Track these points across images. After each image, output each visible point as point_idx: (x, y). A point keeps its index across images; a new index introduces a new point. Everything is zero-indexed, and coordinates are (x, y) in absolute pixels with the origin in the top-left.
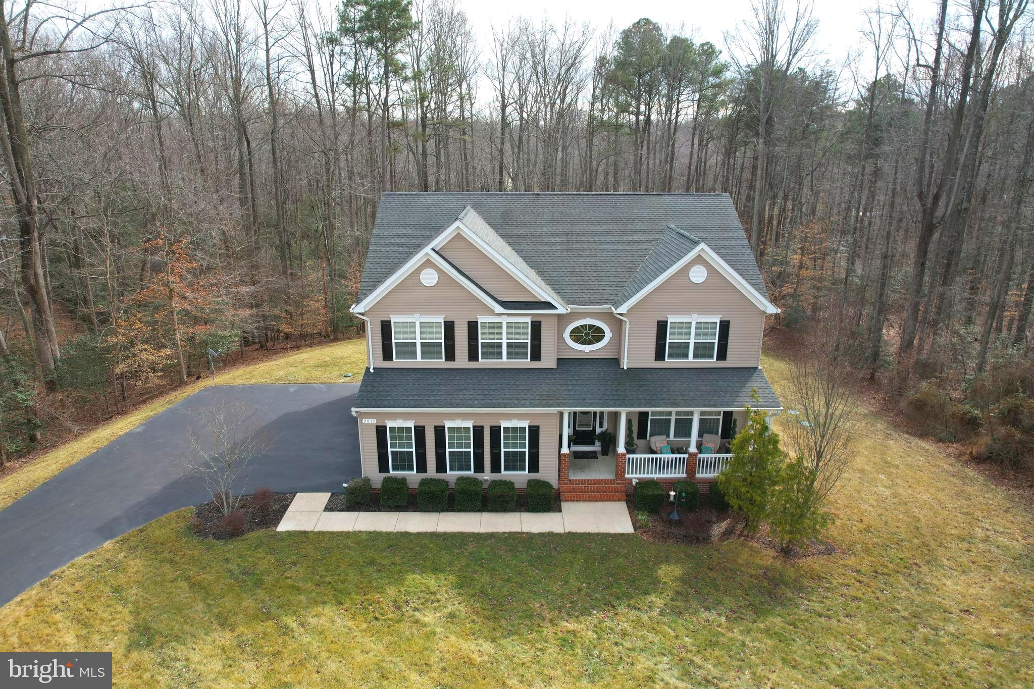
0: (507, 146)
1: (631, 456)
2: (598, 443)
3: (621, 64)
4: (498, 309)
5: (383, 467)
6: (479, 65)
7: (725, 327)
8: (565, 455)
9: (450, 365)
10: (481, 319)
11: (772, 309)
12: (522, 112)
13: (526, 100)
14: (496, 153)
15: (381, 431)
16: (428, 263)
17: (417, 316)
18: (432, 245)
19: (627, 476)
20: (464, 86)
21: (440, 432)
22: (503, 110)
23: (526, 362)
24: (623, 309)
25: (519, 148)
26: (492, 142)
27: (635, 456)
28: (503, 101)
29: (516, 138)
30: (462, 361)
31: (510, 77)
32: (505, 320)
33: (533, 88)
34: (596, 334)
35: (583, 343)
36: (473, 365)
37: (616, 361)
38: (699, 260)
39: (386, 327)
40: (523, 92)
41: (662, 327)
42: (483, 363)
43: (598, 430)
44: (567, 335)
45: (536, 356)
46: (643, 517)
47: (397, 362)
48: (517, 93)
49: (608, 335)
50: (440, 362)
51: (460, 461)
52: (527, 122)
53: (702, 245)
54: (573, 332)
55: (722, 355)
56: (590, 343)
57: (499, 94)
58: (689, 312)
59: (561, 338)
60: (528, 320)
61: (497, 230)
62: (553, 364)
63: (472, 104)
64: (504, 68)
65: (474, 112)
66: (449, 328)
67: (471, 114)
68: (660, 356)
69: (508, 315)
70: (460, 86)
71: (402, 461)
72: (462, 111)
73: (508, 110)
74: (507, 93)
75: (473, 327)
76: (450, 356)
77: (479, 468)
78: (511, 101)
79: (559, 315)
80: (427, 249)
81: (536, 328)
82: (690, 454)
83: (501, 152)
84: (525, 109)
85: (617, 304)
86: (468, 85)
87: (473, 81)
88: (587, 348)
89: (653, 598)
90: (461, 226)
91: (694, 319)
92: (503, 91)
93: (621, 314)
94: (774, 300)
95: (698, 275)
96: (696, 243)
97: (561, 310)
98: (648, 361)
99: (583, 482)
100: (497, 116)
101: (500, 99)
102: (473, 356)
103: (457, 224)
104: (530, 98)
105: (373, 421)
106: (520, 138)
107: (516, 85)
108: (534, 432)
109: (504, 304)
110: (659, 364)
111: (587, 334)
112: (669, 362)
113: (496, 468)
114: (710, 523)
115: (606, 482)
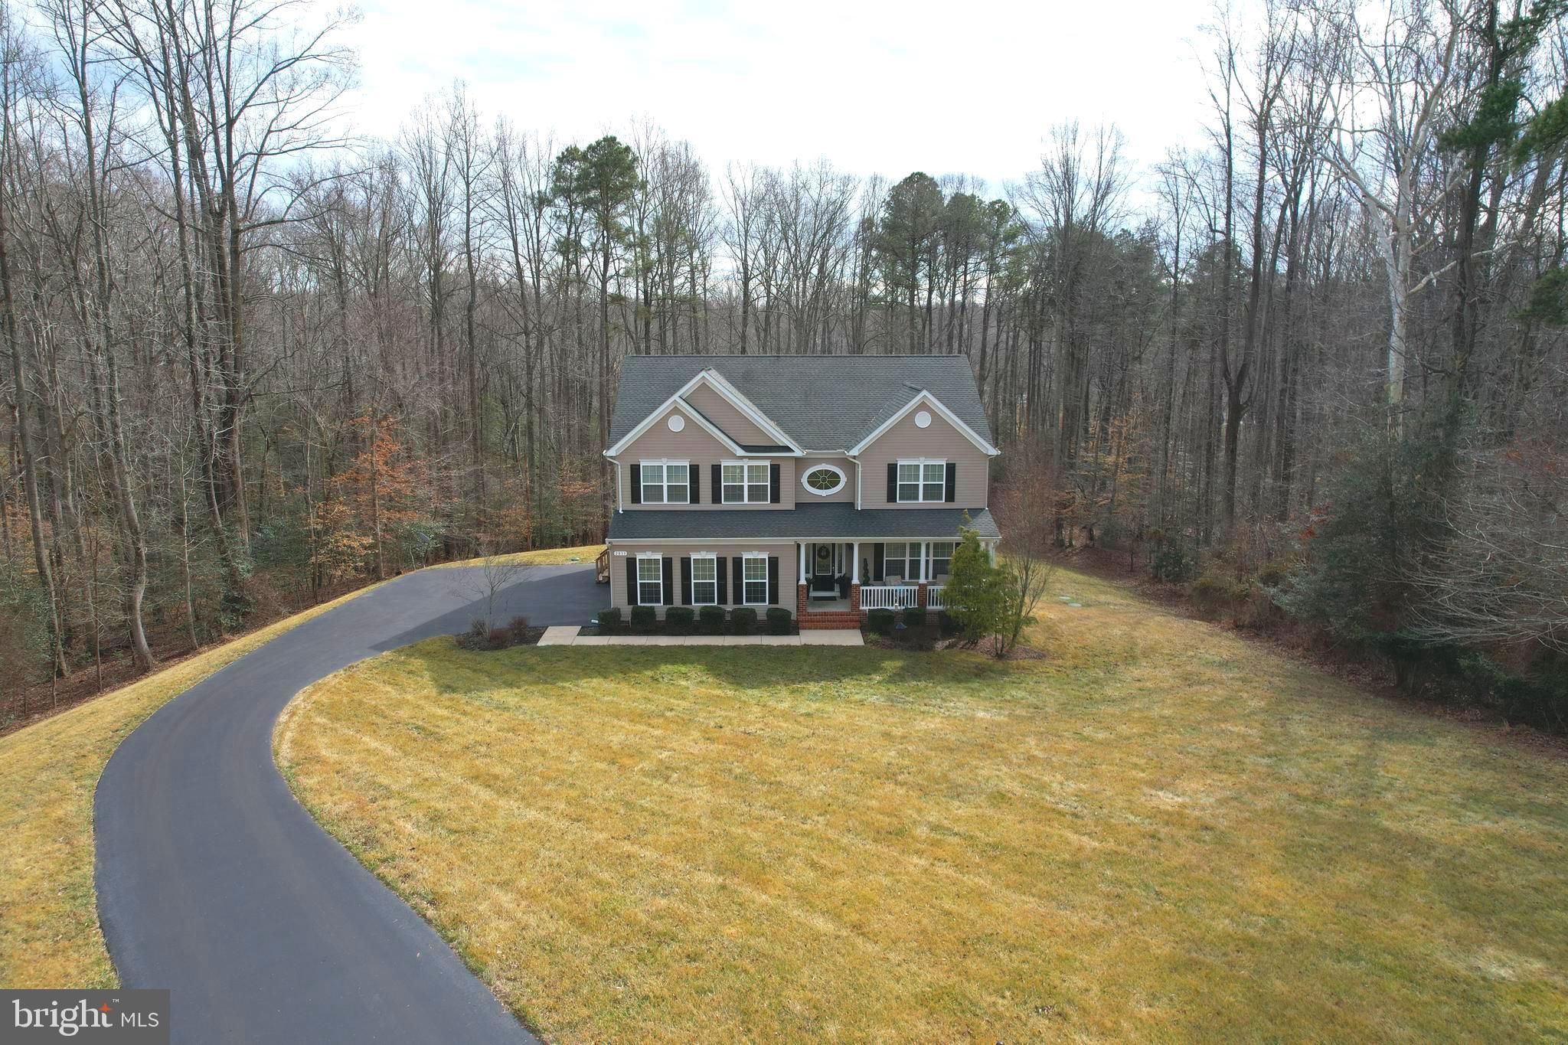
0: (751, 331)
1: (865, 588)
2: (837, 587)
3: (891, 226)
4: (740, 452)
5: (632, 599)
6: (716, 228)
7: (951, 469)
8: (802, 586)
9: (695, 507)
10: (725, 463)
11: (993, 452)
12: (769, 285)
13: (774, 271)
14: (736, 339)
15: (631, 563)
16: (676, 411)
17: (664, 460)
18: (680, 393)
19: (861, 608)
20: (696, 254)
21: (686, 563)
22: (746, 280)
23: (766, 504)
24: (855, 452)
25: (765, 330)
26: (731, 324)
27: (868, 588)
28: (746, 273)
29: (762, 317)
30: (706, 503)
31: (754, 244)
32: (746, 464)
33: (782, 258)
34: (832, 480)
35: (820, 488)
36: (716, 507)
37: (852, 505)
38: (923, 406)
39: (635, 470)
40: (771, 261)
41: (892, 469)
42: (725, 504)
43: (837, 575)
44: (804, 480)
45: (776, 498)
46: (873, 636)
47: (645, 505)
48: (763, 262)
49: (843, 479)
50: (686, 504)
51: (704, 594)
52: (776, 298)
53: (925, 393)
54: (809, 477)
55: (950, 497)
56: (827, 488)
57: (739, 263)
58: (916, 455)
59: (798, 483)
60: (767, 463)
61: (738, 388)
62: (792, 507)
63: (705, 277)
64: (747, 231)
65: (708, 286)
66: (695, 470)
67: (704, 288)
68: (891, 497)
69: (750, 458)
70: (691, 255)
71: (650, 592)
72: (693, 286)
73: (752, 284)
74: (750, 263)
75: (716, 470)
76: (695, 499)
77: (723, 599)
78: (756, 272)
79: (797, 459)
80: (676, 397)
81: (775, 470)
82: (920, 585)
83: (743, 337)
84: (773, 283)
85: (849, 448)
86: (702, 253)
87: (707, 249)
88: (824, 493)
89: (873, 676)
90: (706, 376)
91: (922, 462)
92: (746, 260)
93: (854, 457)
94: (996, 445)
95: (923, 420)
96: (919, 391)
97: (798, 453)
98: (880, 502)
99: (821, 614)
100: (737, 291)
101: (741, 270)
102: (716, 499)
103: (703, 374)
104: (779, 267)
105: (624, 553)
106: (767, 318)
107: (761, 254)
108: (774, 563)
109: (746, 448)
110: (891, 506)
111: (824, 480)
112: (901, 503)
113: (738, 599)
114: (936, 640)
115: (842, 614)
